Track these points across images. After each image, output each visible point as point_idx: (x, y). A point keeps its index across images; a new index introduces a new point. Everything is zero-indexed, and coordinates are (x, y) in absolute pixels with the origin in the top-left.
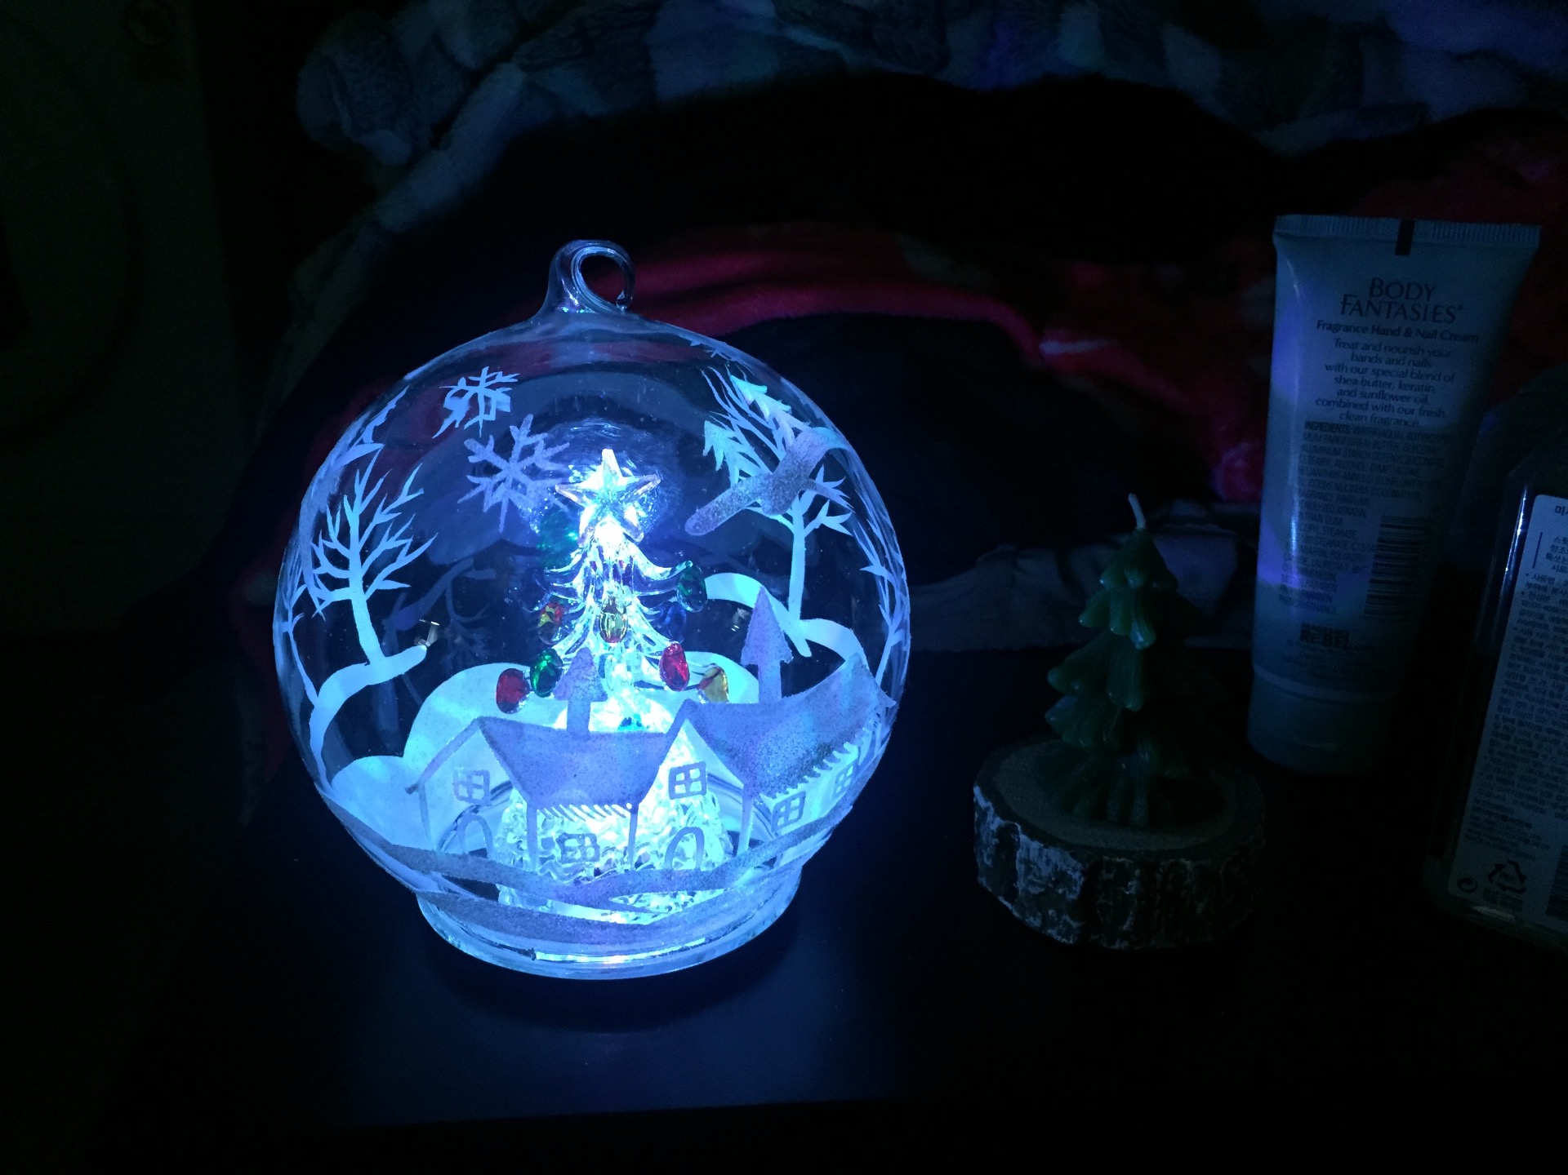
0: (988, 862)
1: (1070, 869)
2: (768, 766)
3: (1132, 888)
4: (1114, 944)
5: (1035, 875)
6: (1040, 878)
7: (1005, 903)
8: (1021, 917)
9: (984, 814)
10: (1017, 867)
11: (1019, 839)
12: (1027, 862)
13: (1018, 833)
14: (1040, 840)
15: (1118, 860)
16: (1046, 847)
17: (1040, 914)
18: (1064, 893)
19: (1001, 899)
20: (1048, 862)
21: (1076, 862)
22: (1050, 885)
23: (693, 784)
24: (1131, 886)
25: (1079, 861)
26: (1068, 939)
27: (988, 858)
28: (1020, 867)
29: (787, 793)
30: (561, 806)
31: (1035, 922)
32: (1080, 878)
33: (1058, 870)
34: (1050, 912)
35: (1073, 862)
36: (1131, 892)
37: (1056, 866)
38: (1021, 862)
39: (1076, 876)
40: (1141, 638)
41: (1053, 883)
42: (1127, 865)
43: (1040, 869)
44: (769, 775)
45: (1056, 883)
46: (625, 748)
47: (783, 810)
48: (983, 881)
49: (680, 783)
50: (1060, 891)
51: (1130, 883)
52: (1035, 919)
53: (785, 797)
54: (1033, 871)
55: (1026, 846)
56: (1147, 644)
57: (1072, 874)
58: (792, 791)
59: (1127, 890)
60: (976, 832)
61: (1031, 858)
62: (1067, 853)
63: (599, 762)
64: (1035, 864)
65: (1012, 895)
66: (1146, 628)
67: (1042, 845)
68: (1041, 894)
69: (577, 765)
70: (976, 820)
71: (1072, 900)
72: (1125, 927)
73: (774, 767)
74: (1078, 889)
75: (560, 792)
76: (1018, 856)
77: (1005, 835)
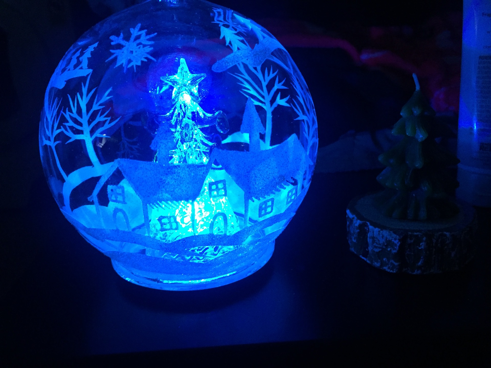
0: (354, 241)
1: (393, 239)
2: (256, 183)
3: (423, 245)
4: (414, 272)
5: (377, 243)
6: (380, 244)
7: (363, 258)
8: (371, 263)
9: (351, 221)
10: (368, 241)
11: (369, 229)
12: (373, 238)
13: (368, 226)
14: (378, 227)
15: (415, 234)
16: (381, 230)
17: (379, 261)
18: (391, 250)
19: (361, 256)
20: (383, 236)
21: (396, 235)
22: (384, 247)
23: (220, 191)
24: (422, 245)
25: (397, 235)
26: (393, 271)
27: (354, 239)
28: (370, 241)
29: (265, 198)
30: (158, 202)
31: (377, 264)
32: (398, 243)
33: (388, 240)
34: (384, 259)
35: (394, 235)
36: (422, 248)
37: (387, 238)
38: (370, 238)
39: (396, 242)
40: (421, 136)
41: (386, 246)
42: (419, 236)
43: (379, 241)
44: (256, 188)
45: (387, 246)
46: (187, 172)
47: (264, 206)
48: (352, 249)
49: (214, 190)
50: (389, 249)
51: (421, 244)
52: (377, 263)
53: (265, 200)
54: (376, 241)
55: (373, 231)
56: (424, 138)
57: (394, 241)
58: (268, 198)
59: (420, 247)
60: (348, 230)
61: (375, 236)
62: (391, 232)
63: (175, 179)
64: (376, 238)
65: (366, 254)
66: (423, 131)
67: (380, 229)
68: (379, 252)
69: (164, 181)
70: (347, 225)
71: (395, 253)
72: (419, 264)
73: (259, 184)
74: (397, 248)
75: (158, 195)
76: (369, 235)
77: (362, 228)
